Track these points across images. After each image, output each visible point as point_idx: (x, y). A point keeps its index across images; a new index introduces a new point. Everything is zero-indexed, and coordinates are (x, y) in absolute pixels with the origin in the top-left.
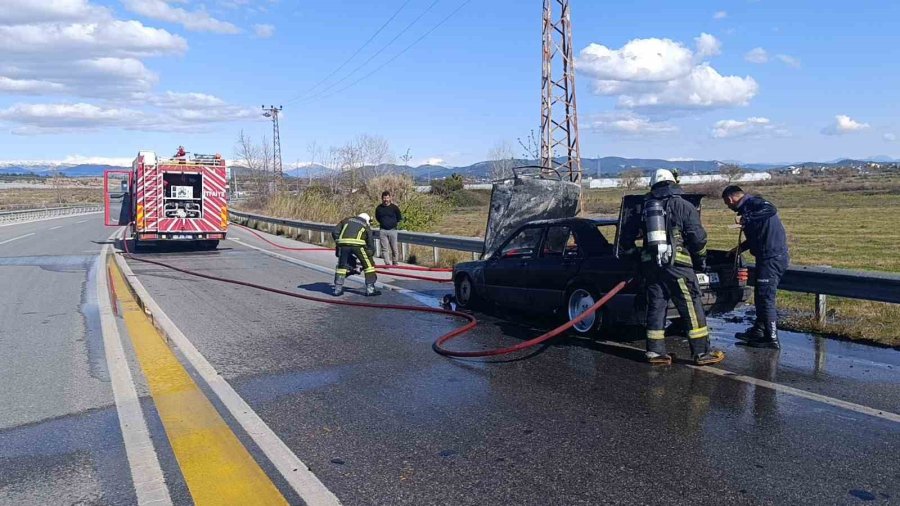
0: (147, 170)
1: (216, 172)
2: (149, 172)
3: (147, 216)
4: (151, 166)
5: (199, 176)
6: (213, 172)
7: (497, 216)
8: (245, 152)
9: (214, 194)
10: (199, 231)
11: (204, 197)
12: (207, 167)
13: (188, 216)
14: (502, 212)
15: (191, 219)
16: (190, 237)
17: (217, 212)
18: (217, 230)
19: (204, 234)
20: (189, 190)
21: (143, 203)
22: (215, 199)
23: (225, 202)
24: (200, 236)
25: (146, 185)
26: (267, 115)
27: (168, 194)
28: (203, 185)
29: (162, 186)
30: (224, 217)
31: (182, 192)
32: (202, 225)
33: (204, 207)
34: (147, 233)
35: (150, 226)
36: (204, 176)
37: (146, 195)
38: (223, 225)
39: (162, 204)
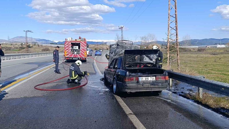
0: (67, 42)
1: (84, 42)
2: (68, 42)
3: (67, 53)
6: (83, 42)
9: (83, 48)
10: (79, 57)
13: (77, 54)
14: (113, 54)
16: (77, 59)
17: (84, 53)
18: (84, 57)
19: (81, 58)
20: (77, 47)
21: (66, 50)
22: (83, 49)
25: (67, 46)
26: (120, 29)
27: (72, 48)
28: (81, 46)
29: (71, 46)
30: (86, 54)
32: (80, 56)
33: (81, 51)
34: (67, 57)
35: (68, 56)
36: (81, 44)
37: (67, 48)
38: (85, 56)
39: (71, 51)
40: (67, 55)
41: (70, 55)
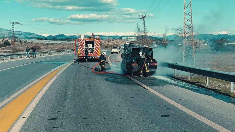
0: (81, 40)
2: (81, 41)
3: (80, 52)
4: (82, 39)
5: (94, 42)
6: (97, 41)
7: (126, 52)
8: (138, 31)
9: (97, 47)
11: (95, 47)
12: (96, 39)
13: (91, 52)
14: (127, 51)
15: (91, 53)
16: (91, 58)
17: (98, 51)
19: (94, 57)
20: (91, 45)
21: (79, 49)
22: (98, 48)
23: (100, 49)
24: (94, 58)
25: (80, 44)
26: (141, 19)
27: (86, 47)
28: (95, 44)
29: (84, 44)
30: (100, 53)
31: (89, 46)
32: (94, 55)
33: (95, 50)
34: (80, 56)
37: (80, 47)
38: (99, 55)
39: (84, 49)
40: (81, 53)
41: (83, 53)
